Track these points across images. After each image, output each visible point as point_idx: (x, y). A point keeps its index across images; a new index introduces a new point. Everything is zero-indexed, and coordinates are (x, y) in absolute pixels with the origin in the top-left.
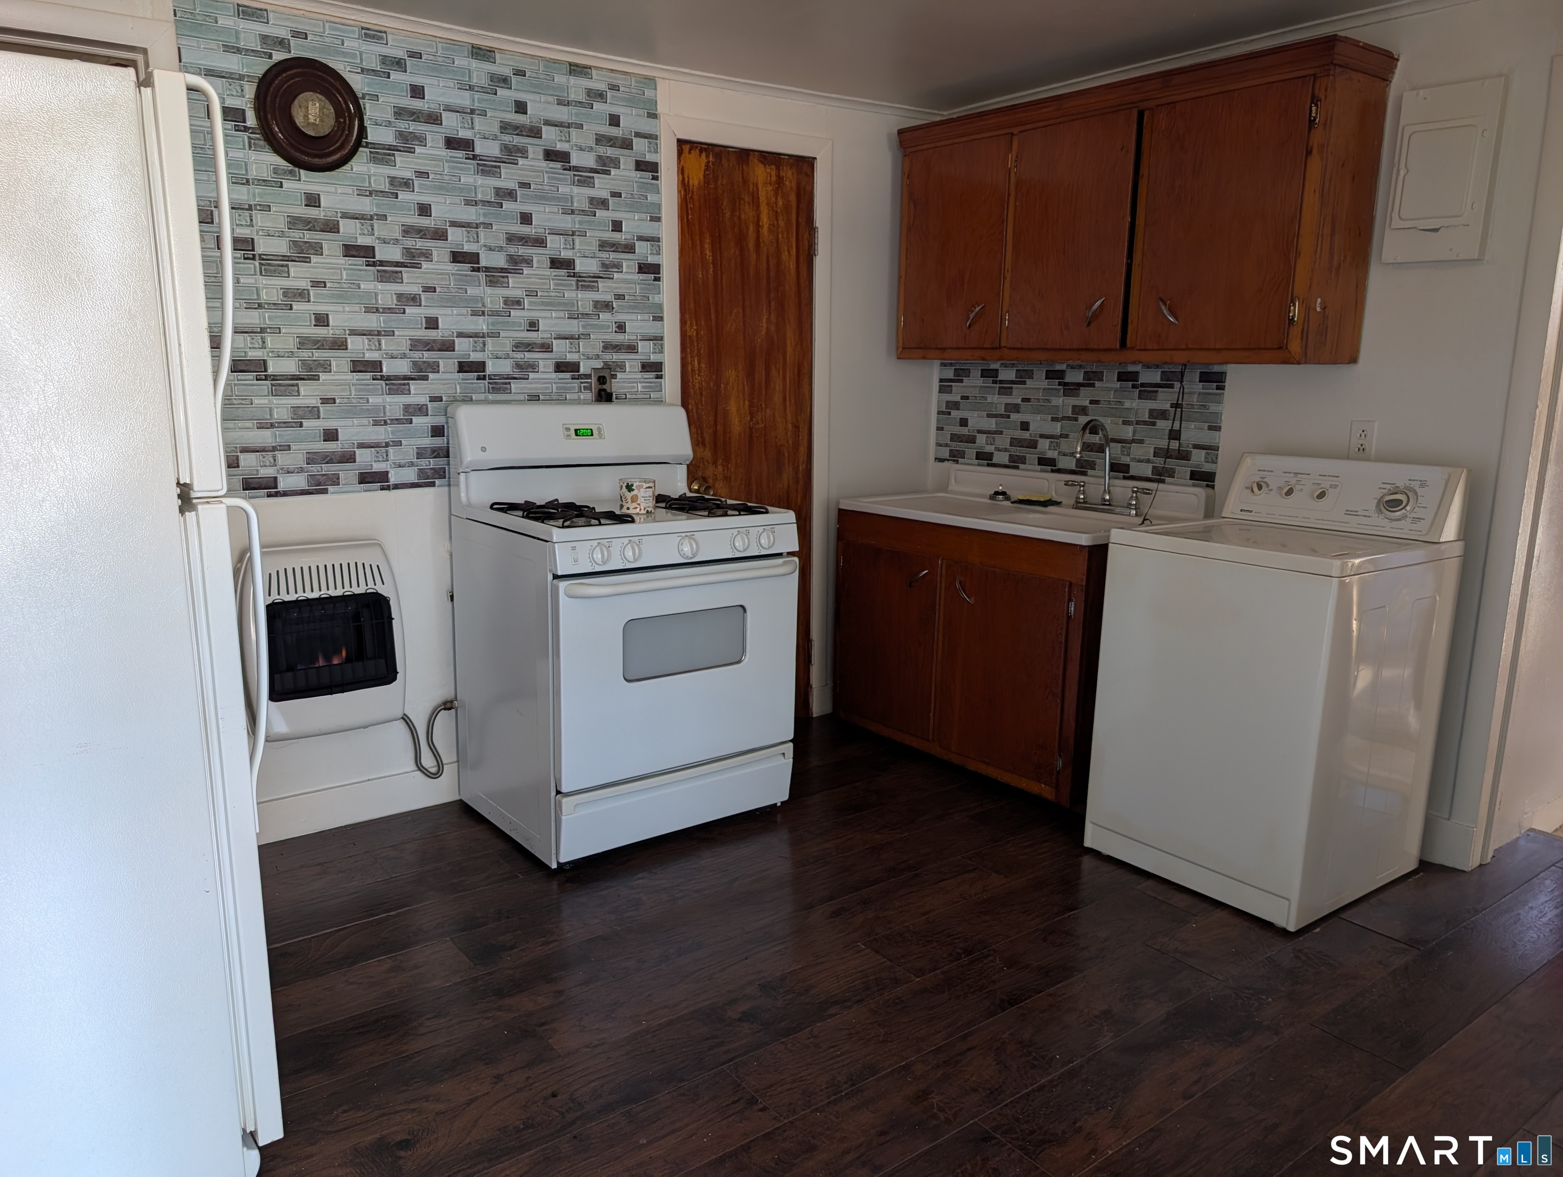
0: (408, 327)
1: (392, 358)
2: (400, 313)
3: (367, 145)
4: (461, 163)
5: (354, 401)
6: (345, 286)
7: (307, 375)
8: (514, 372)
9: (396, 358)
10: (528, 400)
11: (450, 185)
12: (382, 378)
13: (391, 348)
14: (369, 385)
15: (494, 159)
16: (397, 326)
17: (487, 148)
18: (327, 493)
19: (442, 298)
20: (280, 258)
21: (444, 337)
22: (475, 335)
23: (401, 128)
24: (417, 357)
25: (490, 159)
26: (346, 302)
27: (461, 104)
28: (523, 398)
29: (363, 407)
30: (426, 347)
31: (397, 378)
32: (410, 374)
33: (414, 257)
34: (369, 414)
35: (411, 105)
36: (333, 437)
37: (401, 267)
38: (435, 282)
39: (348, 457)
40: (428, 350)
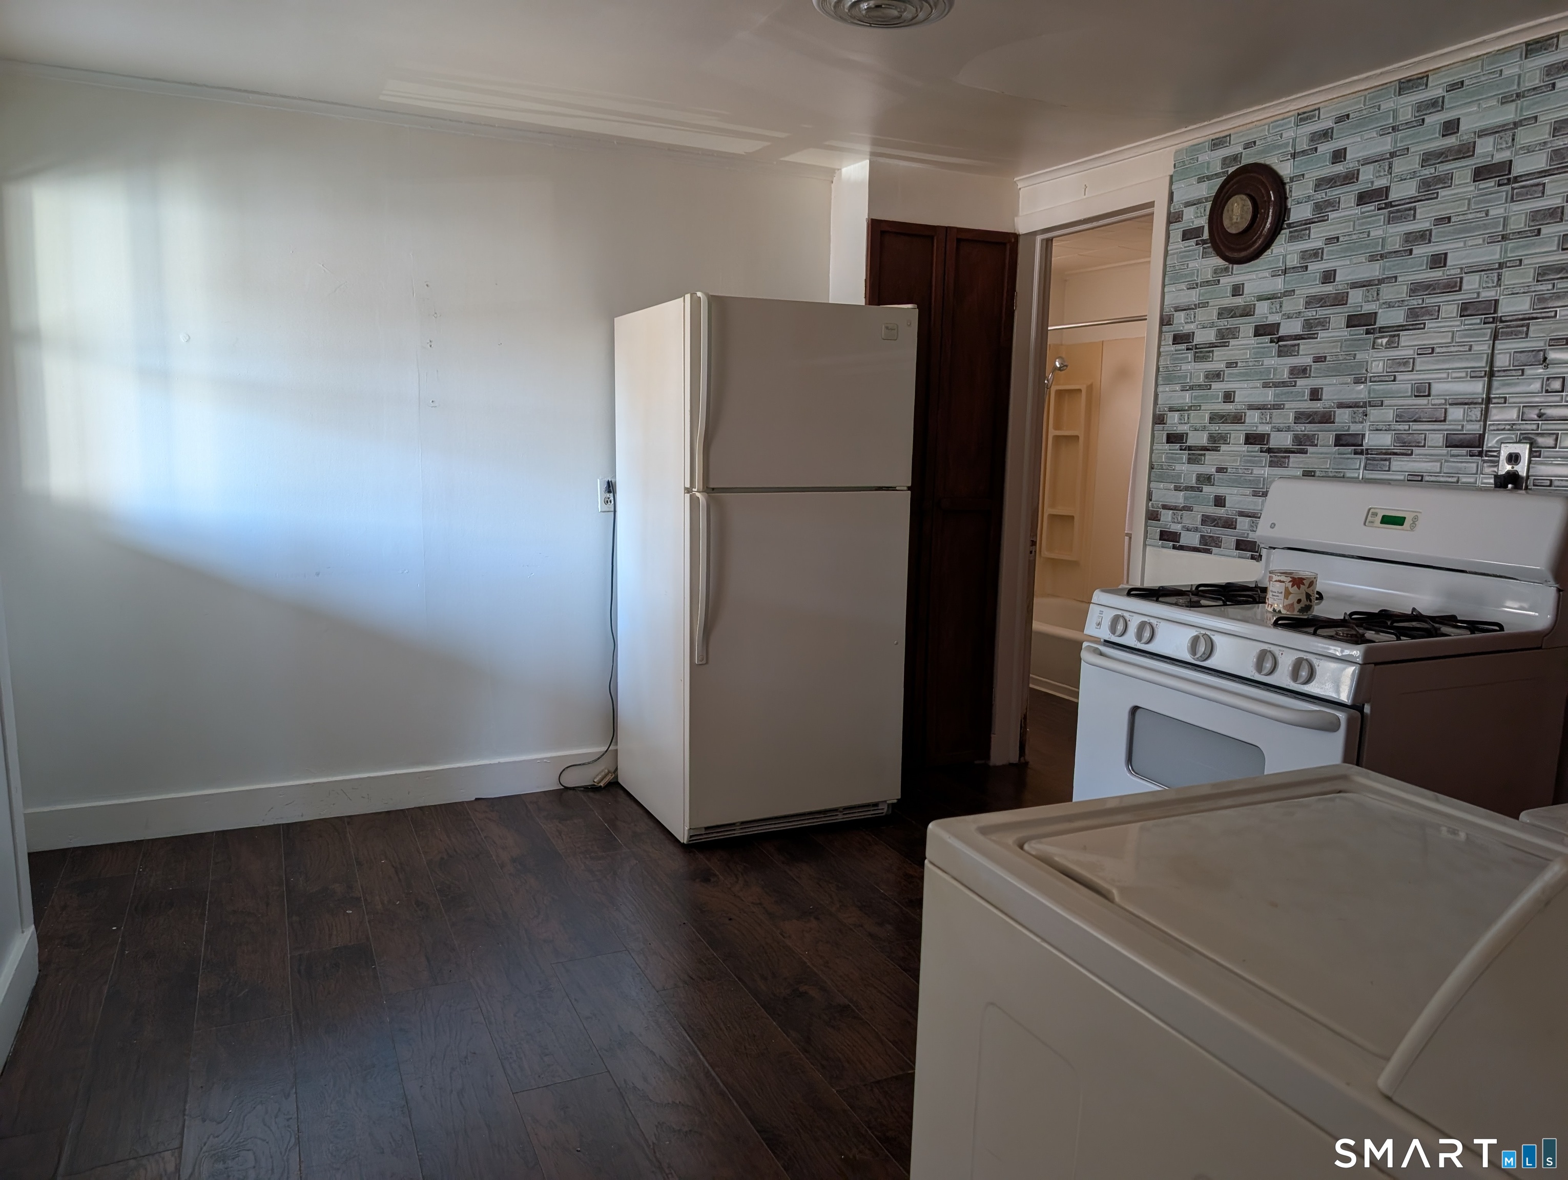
0: (1295, 399)
1: (1279, 431)
2: (1291, 386)
3: (1289, 226)
4: (1371, 217)
5: (1240, 471)
6: (1251, 364)
7: (1212, 446)
8: (1394, 446)
9: (1282, 431)
10: (1408, 480)
11: (1357, 244)
12: (1269, 451)
13: (1279, 421)
14: (1255, 457)
15: (1408, 201)
16: (1286, 399)
17: (1401, 191)
18: (1211, 554)
19: (1329, 367)
20: (1208, 345)
21: (1326, 408)
22: (1356, 405)
23: (1319, 199)
24: (1299, 430)
25: (1403, 202)
26: (1249, 379)
27: (1381, 151)
28: (1402, 478)
29: (1246, 478)
30: (1308, 419)
31: (1280, 450)
32: (1291, 447)
33: (1312, 327)
34: (1251, 485)
35: (1332, 172)
36: (1221, 503)
37: (1299, 339)
38: (1326, 351)
39: (1230, 523)
40: (1310, 423)
